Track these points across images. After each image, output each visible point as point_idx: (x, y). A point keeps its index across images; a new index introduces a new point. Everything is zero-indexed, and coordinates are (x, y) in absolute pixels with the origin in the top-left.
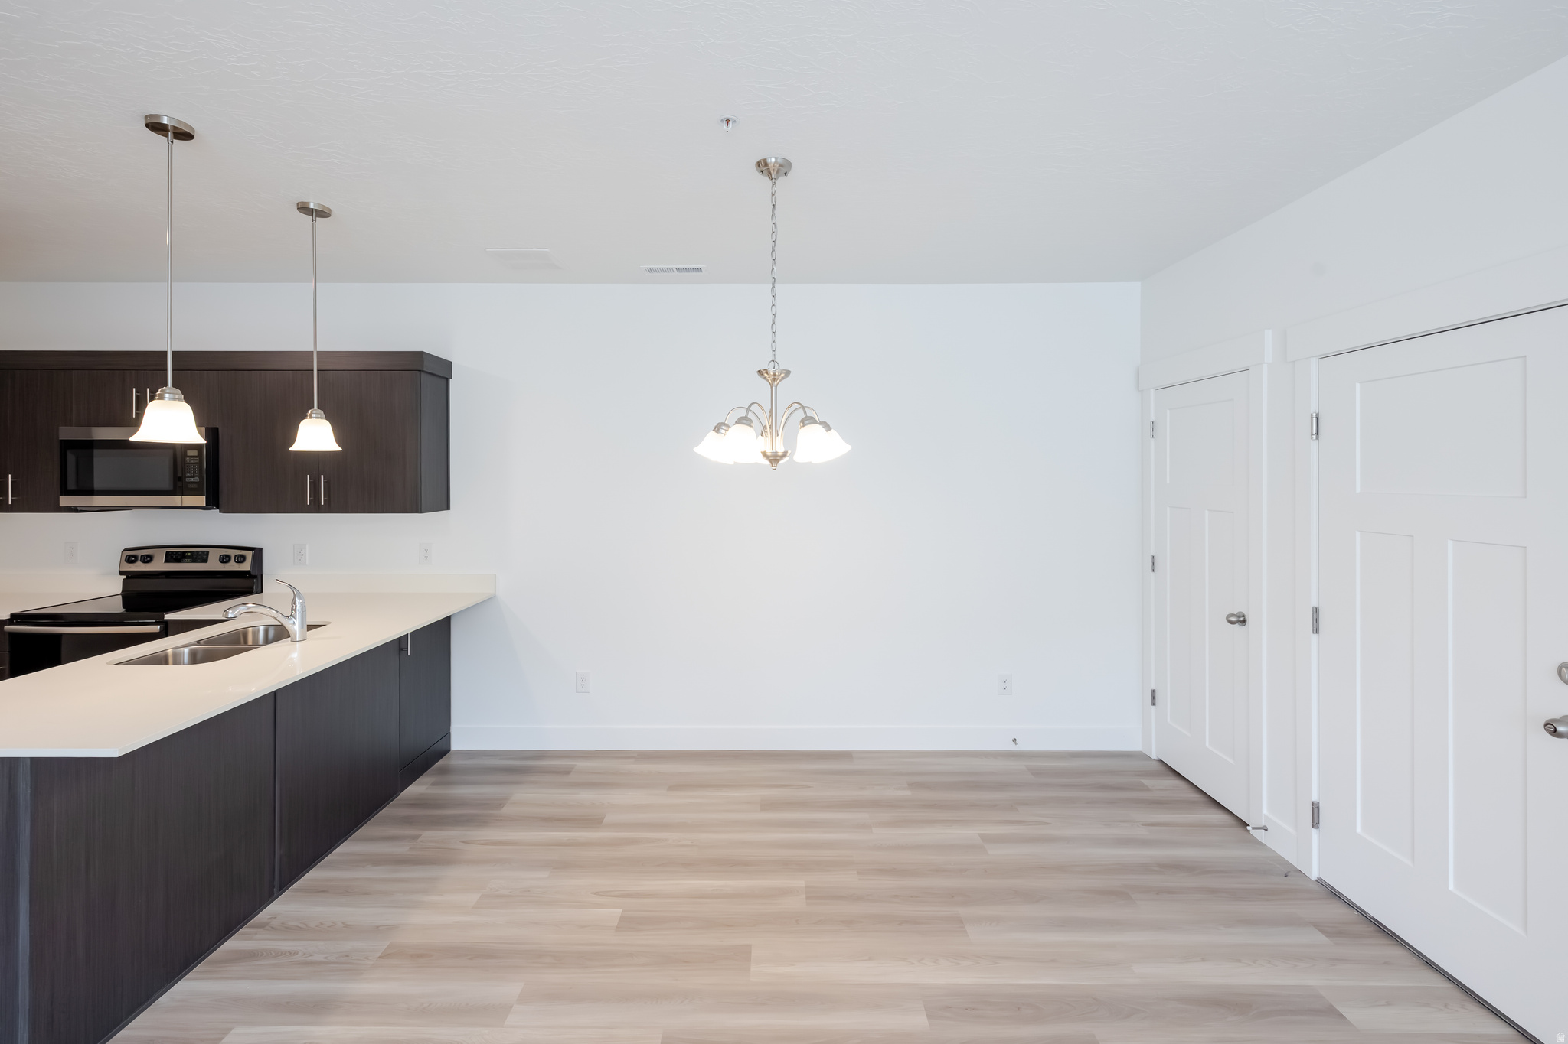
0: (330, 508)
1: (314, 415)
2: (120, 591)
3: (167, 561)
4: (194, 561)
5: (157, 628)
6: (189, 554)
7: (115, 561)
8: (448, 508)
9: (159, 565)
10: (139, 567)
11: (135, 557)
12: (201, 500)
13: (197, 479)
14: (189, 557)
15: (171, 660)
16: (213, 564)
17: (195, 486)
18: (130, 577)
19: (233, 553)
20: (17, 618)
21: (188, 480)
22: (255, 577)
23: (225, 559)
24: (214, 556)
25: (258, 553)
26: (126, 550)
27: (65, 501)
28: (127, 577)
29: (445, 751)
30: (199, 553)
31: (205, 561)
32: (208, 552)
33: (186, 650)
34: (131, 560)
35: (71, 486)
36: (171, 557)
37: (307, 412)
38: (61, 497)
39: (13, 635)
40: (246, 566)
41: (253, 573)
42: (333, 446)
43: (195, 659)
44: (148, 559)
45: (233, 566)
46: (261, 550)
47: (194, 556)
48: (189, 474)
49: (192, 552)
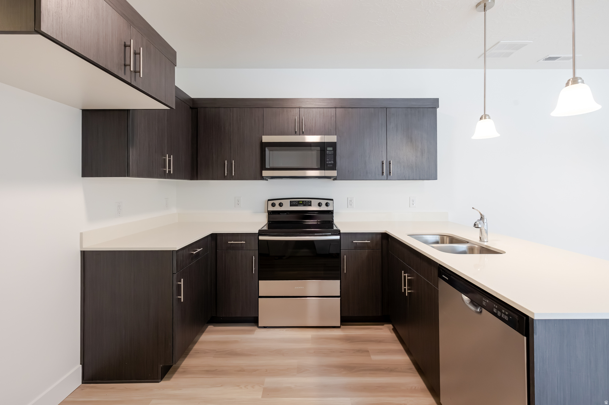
3: (291, 205)
4: (305, 205)
6: (301, 202)
7: (264, 207)
9: (287, 207)
10: (277, 208)
11: (275, 204)
12: (334, 173)
13: (332, 162)
14: (301, 204)
16: (314, 208)
17: (331, 166)
18: (270, 213)
19: (324, 202)
21: (327, 162)
24: (315, 202)
25: (333, 201)
26: (270, 201)
27: (265, 173)
30: (306, 202)
31: (310, 205)
32: (311, 201)
34: (272, 205)
35: (267, 166)
36: (292, 204)
40: (331, 208)
44: (281, 204)
45: (324, 208)
47: (304, 203)
48: (328, 160)
49: (303, 201)
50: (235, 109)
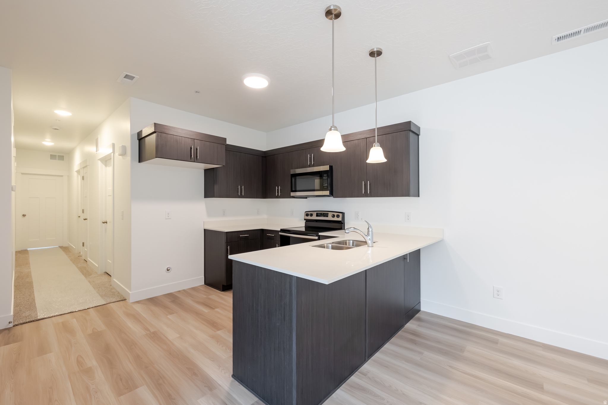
0: (371, 195)
1: (376, 145)
2: (304, 226)
4: (324, 216)
5: (317, 238)
7: (303, 216)
8: (419, 196)
9: (314, 217)
10: (309, 218)
11: (308, 214)
12: (327, 193)
13: (327, 185)
15: (326, 247)
16: (330, 218)
17: (326, 187)
18: (307, 221)
19: (336, 214)
20: (283, 231)
21: (324, 185)
22: (343, 223)
23: (333, 216)
24: (330, 214)
25: (343, 214)
26: (306, 212)
27: (292, 194)
28: (306, 221)
29: (418, 311)
30: (325, 214)
31: (328, 216)
32: (328, 213)
33: (330, 245)
34: (307, 215)
35: (293, 189)
36: (317, 216)
37: (373, 144)
38: (291, 193)
39: (281, 236)
40: (340, 219)
41: (342, 222)
42: (383, 160)
43: (333, 248)
44: (311, 215)
45: (336, 219)
46: (344, 213)
47: (324, 214)
48: (324, 183)
49: (323, 213)
50: (281, 154)
